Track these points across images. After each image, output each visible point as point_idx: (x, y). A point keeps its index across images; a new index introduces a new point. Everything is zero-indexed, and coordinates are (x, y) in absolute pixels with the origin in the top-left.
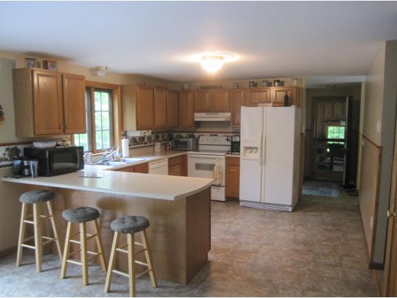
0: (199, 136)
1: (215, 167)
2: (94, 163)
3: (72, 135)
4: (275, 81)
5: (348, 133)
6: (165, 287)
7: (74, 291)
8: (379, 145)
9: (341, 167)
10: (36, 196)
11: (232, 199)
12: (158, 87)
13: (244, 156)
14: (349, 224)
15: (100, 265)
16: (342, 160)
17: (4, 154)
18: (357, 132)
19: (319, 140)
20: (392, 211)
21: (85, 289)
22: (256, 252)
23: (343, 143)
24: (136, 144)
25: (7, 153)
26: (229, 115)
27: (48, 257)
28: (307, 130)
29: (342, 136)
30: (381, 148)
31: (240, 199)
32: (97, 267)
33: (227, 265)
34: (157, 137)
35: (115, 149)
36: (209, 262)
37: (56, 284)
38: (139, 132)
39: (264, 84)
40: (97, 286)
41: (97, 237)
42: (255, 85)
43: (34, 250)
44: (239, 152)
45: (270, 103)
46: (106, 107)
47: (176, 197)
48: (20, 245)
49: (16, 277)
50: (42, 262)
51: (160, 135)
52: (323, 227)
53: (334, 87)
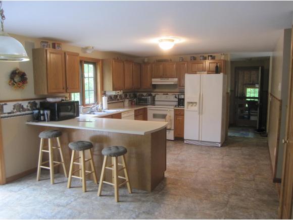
0: (155, 95)
1: (167, 117)
2: (84, 113)
3: (70, 93)
4: (209, 56)
5: (260, 93)
6: (138, 193)
7: (77, 195)
8: (280, 99)
9: (256, 117)
10: (50, 134)
11: (179, 138)
12: (127, 61)
13: (187, 108)
14: (261, 155)
15: (93, 180)
16: (257, 113)
17: (27, 106)
18: (267, 92)
19: (240, 98)
20: (286, 140)
21: (85, 194)
22: (197, 172)
23: (257, 100)
24: (112, 100)
25: (29, 105)
26: (176, 80)
27: (57, 175)
28: (231, 91)
29: (257, 95)
30: (281, 101)
31: (185, 138)
32: (91, 181)
33: (177, 180)
34: (126, 96)
35: (98, 104)
36: (166, 178)
37: (65, 191)
38: (114, 92)
39: (201, 58)
40: (92, 193)
41: (91, 161)
42: (195, 59)
43: (49, 170)
44: (184, 105)
45: (205, 71)
46: (92, 74)
47: (145, 133)
48: (39, 167)
49: (38, 187)
50: (54, 178)
51: (128, 94)
52: (242, 156)
53: (250, 60)
